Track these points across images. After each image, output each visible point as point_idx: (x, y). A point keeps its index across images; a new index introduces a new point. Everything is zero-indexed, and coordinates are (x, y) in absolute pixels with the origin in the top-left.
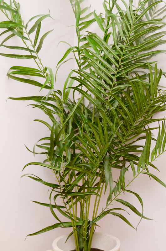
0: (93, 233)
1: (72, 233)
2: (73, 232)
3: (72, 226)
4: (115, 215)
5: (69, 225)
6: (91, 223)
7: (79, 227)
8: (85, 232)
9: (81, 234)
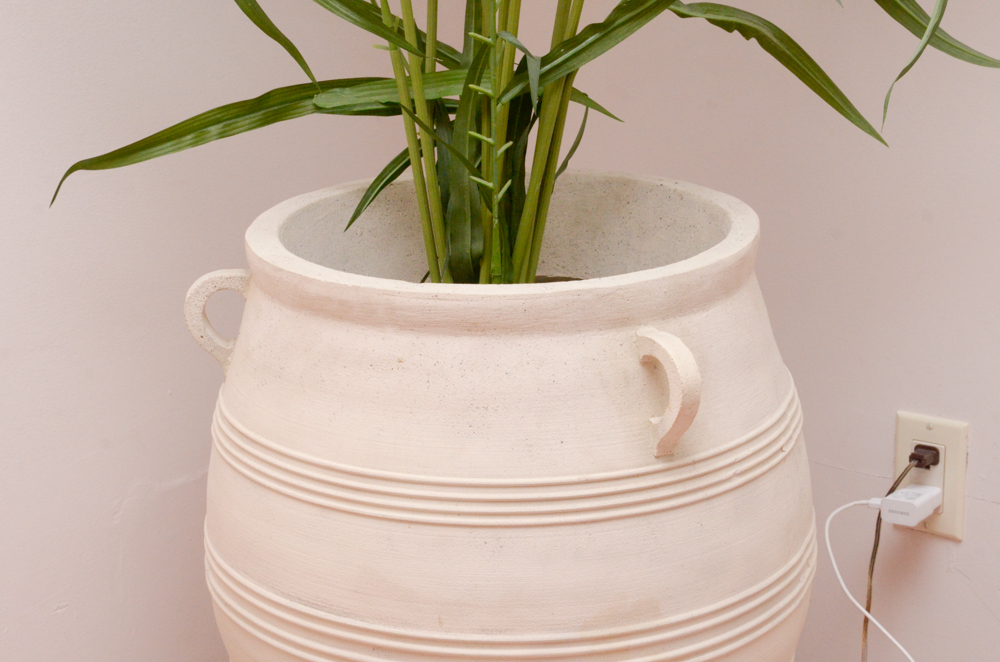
2: (406, 152)
3: (392, 109)
4: (728, 26)
6: (534, 71)
7: (452, 117)
8: (490, 140)
9: (462, 158)
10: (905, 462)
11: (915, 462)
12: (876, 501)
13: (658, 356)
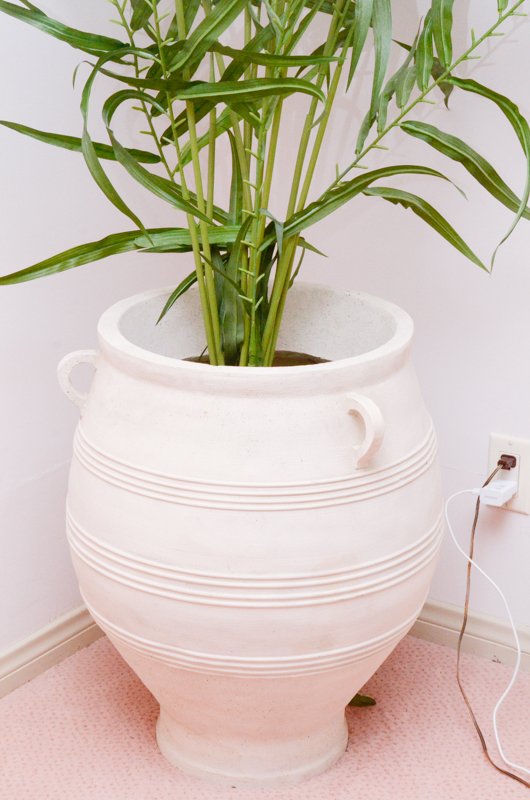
0: (288, 283)
1: (192, 279)
2: (194, 273)
3: (187, 248)
4: (395, 201)
5: (180, 240)
6: (279, 230)
7: (222, 253)
8: (252, 274)
9: (232, 282)
10: (495, 466)
11: (501, 466)
12: (477, 491)
13: (359, 410)
